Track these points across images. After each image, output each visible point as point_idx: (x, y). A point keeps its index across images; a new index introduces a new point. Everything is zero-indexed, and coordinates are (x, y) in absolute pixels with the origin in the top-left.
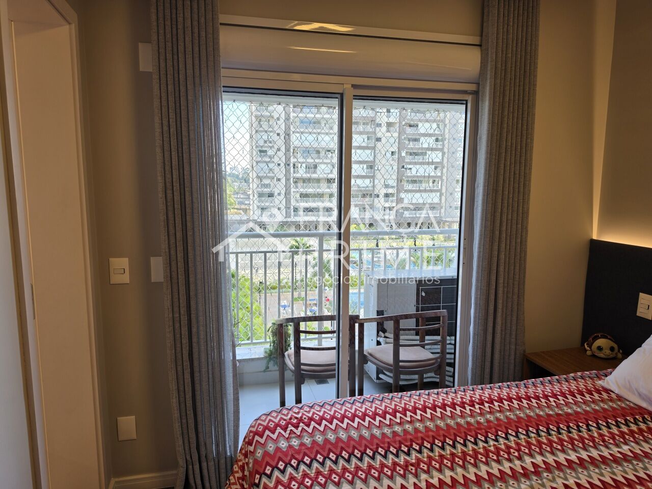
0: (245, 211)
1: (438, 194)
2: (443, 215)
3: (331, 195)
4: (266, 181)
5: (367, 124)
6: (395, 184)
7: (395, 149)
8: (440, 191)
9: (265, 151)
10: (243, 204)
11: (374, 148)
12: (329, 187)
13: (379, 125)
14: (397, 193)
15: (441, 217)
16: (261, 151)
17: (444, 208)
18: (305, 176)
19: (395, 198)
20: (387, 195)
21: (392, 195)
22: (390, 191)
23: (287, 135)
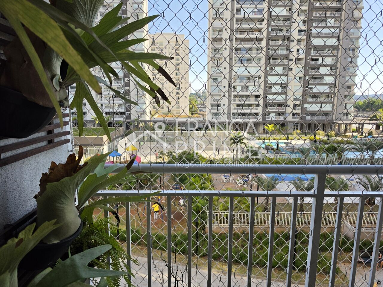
0: (202, 115)
1: (331, 105)
2: (334, 118)
3: (258, 106)
4: (216, 98)
5: (283, 59)
6: (301, 98)
7: (302, 75)
8: (333, 103)
9: (217, 79)
10: (202, 111)
11: (287, 75)
12: (256, 100)
13: (292, 60)
14: (302, 104)
15: (333, 120)
16: (214, 79)
17: (335, 114)
18: (241, 93)
19: (301, 107)
20: (295, 105)
21: (299, 105)
22: (298, 103)
23: (231, 68)
